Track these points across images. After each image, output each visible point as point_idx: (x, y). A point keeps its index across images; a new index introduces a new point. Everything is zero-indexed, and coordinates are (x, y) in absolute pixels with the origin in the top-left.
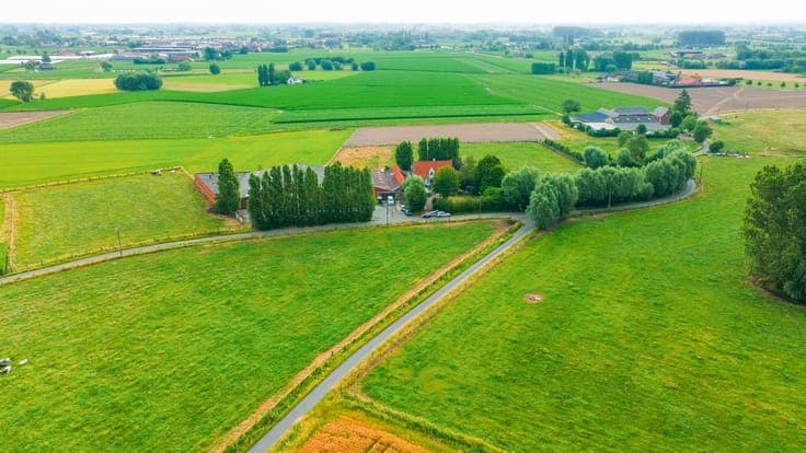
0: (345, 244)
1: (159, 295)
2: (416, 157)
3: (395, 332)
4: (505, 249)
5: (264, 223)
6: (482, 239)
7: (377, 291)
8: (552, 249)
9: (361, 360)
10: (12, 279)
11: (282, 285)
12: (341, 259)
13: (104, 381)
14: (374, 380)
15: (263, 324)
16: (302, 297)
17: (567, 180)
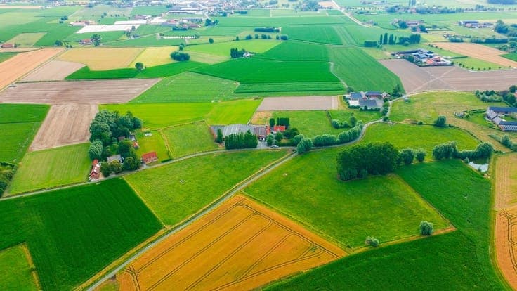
0: (248, 155)
1: (206, 168)
2: (276, 122)
3: (252, 180)
4: (290, 158)
5: (229, 147)
6: (283, 156)
7: (252, 170)
8: (298, 161)
9: (244, 186)
10: (174, 161)
11: (232, 167)
12: (246, 160)
13: (200, 185)
14: (247, 189)
15: (227, 176)
16: (236, 170)
17: (309, 141)
